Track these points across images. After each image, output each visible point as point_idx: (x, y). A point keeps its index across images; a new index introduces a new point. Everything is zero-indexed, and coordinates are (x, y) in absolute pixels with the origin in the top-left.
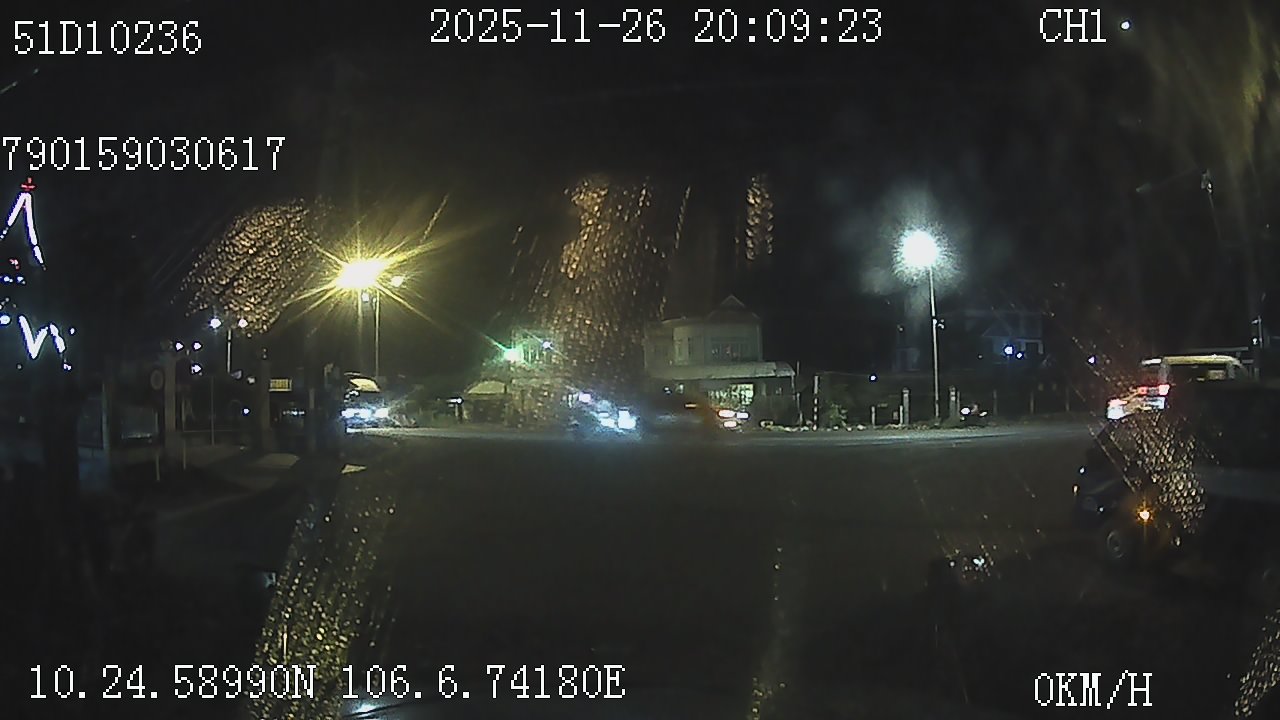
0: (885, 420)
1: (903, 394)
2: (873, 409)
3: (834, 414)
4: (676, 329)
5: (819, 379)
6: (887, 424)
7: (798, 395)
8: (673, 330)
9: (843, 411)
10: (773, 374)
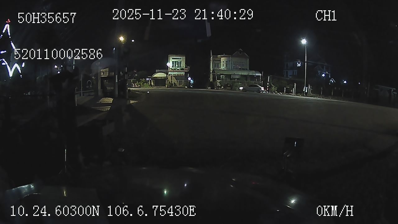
0: (288, 92)
1: (294, 84)
2: (285, 88)
3: (273, 88)
4: (222, 58)
5: (270, 78)
6: (289, 93)
7: (262, 82)
8: (221, 59)
9: (276, 88)
10: (255, 74)
